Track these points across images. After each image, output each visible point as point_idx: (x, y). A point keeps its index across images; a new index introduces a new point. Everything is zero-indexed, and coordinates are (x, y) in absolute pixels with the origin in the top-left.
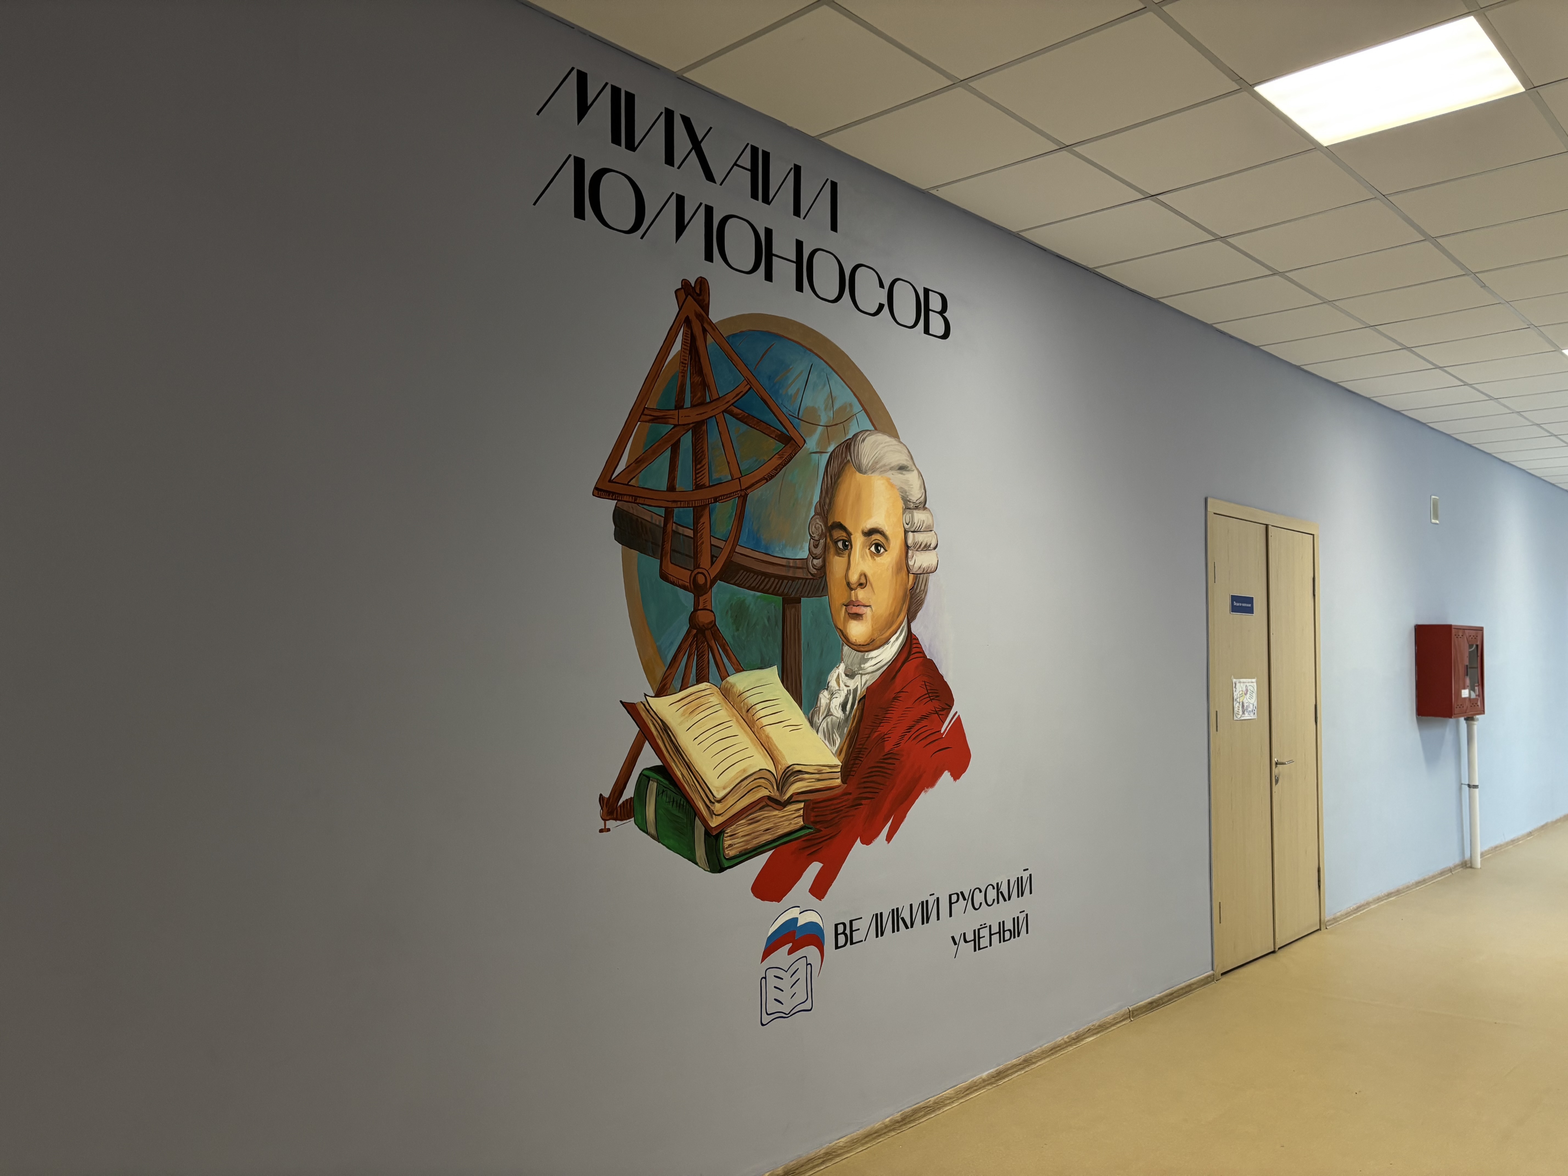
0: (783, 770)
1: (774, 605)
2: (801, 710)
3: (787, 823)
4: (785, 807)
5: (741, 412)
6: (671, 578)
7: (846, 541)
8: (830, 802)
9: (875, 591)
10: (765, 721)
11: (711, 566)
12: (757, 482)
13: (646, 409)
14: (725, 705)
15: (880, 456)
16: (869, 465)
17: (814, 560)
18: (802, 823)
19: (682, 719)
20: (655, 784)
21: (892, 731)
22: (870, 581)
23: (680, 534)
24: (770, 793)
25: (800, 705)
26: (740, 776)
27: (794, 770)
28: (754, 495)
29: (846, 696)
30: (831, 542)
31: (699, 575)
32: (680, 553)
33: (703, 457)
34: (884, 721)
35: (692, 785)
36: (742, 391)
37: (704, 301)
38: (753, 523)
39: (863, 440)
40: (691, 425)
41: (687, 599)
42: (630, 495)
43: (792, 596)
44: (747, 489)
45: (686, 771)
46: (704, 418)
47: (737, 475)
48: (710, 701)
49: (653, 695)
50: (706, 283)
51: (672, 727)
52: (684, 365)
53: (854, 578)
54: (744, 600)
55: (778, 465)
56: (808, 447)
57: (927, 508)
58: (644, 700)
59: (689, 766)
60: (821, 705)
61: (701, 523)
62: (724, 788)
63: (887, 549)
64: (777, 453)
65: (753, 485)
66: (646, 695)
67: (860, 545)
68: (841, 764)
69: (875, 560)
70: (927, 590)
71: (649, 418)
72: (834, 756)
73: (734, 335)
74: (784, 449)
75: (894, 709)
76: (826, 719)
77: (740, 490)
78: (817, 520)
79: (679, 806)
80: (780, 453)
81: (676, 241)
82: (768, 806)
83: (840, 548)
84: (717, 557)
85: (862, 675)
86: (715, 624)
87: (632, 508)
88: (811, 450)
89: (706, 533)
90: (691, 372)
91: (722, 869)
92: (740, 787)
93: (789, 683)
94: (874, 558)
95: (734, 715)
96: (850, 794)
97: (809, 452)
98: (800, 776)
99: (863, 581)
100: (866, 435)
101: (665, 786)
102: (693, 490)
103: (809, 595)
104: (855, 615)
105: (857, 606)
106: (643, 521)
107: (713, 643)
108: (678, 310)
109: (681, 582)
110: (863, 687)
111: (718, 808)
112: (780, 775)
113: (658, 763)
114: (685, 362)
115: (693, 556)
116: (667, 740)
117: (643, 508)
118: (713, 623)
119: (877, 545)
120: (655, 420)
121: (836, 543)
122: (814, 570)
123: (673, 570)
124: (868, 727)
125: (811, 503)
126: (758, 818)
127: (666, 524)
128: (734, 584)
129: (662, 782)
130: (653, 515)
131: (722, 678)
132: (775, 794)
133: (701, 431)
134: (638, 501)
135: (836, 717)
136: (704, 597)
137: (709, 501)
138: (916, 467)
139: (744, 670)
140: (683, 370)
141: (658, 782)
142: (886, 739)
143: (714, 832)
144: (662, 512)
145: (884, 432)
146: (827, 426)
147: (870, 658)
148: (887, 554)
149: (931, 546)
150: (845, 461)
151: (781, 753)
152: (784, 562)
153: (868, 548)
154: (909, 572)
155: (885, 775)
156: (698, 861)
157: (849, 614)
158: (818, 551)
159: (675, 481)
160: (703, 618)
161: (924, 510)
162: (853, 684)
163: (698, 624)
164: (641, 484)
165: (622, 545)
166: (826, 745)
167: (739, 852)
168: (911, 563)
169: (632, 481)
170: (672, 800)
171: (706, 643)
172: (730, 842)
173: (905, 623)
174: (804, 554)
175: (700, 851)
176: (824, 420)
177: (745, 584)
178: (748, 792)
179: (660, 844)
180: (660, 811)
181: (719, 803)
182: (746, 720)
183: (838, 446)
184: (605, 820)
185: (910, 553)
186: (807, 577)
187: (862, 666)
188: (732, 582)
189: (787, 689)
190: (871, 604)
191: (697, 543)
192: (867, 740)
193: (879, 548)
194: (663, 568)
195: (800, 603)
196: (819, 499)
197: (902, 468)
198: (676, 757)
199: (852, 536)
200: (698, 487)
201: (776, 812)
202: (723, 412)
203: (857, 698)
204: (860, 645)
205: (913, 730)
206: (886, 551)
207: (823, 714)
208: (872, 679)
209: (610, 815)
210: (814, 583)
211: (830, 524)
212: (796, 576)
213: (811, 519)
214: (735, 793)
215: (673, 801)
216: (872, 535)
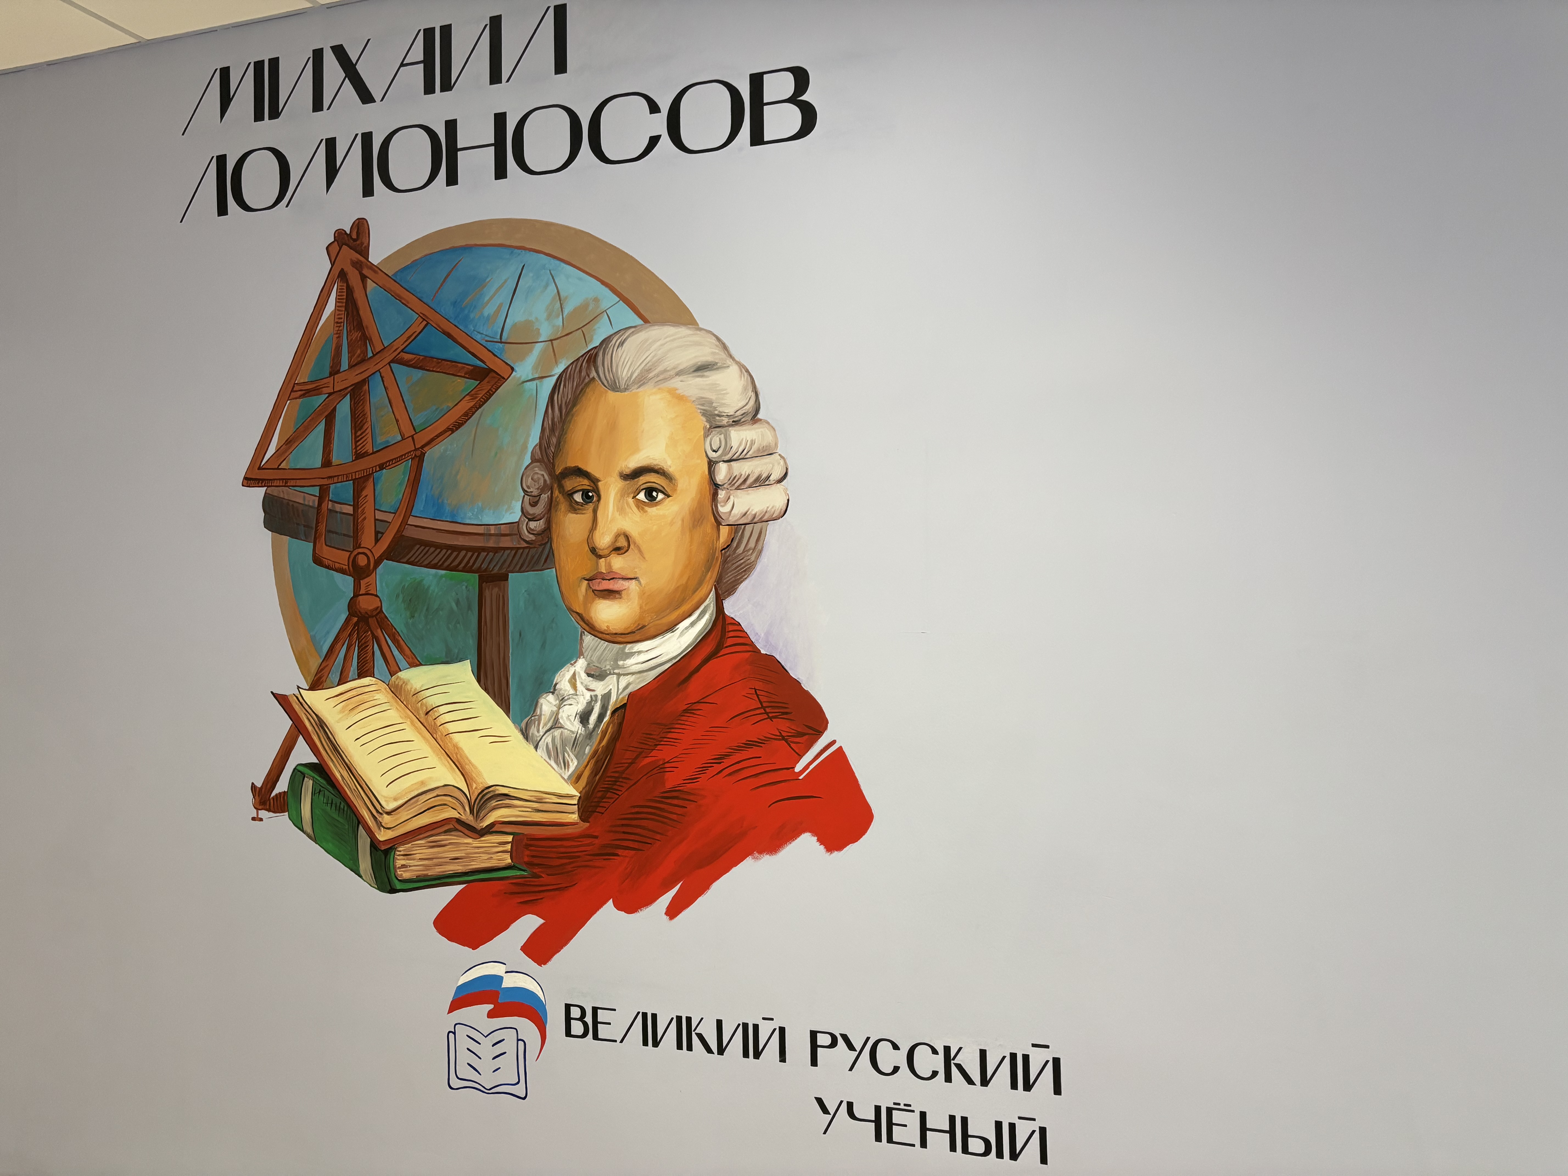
0: (480, 791)
1: (466, 584)
2: (509, 717)
3: (485, 857)
4: (482, 836)
5: (414, 356)
6: (326, 562)
7: (589, 491)
8: (559, 843)
9: (645, 556)
10: (452, 727)
11: (376, 544)
12: (438, 436)
13: (295, 385)
14: (395, 704)
15: (655, 359)
16: (634, 377)
17: (531, 523)
18: (510, 861)
19: (340, 716)
20: (311, 782)
21: (680, 759)
22: (635, 543)
23: (337, 512)
24: (460, 816)
25: (507, 711)
26: (417, 789)
27: (497, 792)
28: (432, 454)
29: (589, 703)
30: (560, 496)
31: (360, 555)
32: (336, 533)
33: (364, 421)
34: (662, 743)
35: (354, 789)
36: (416, 332)
37: (362, 244)
38: (432, 487)
39: (622, 344)
40: (349, 389)
41: (345, 584)
42: (280, 479)
43: (496, 570)
44: (423, 447)
45: (345, 772)
46: (364, 377)
47: (409, 432)
48: (375, 698)
49: (307, 688)
50: (366, 223)
51: (329, 724)
52: (339, 325)
53: (603, 540)
54: (422, 581)
55: (469, 409)
56: (518, 376)
57: (760, 420)
58: (297, 693)
59: (350, 769)
60: (543, 713)
61: (363, 496)
62: (395, 799)
63: (670, 493)
64: (467, 395)
65: (432, 440)
66: (298, 687)
67: (616, 494)
68: (579, 795)
69: (647, 512)
70: (762, 548)
71: (300, 393)
72: (567, 783)
73: (402, 270)
74: (479, 386)
75: (683, 727)
76: (551, 732)
77: (414, 450)
78: (537, 469)
79: (338, 808)
80: (473, 392)
81: (327, 192)
82: (457, 830)
83: (577, 502)
84: (383, 533)
85: (619, 675)
86: (381, 611)
87: (283, 492)
88: (523, 379)
89: (368, 507)
90: (348, 329)
91: (393, 891)
92: (417, 801)
93: (489, 682)
94: (643, 509)
95: (408, 717)
96: (596, 837)
97: (520, 382)
98: (507, 801)
99: (622, 543)
100: (627, 335)
101: (322, 785)
102: (353, 461)
103: (523, 569)
104: (606, 592)
105: (609, 580)
106: (295, 505)
107: (379, 632)
108: (330, 266)
109: (337, 565)
110: (621, 693)
111: (386, 819)
112: (475, 797)
113: (314, 760)
114: (340, 321)
115: (352, 534)
116: (323, 737)
117: (294, 490)
118: (379, 609)
119: (649, 492)
120: (307, 393)
121: (570, 495)
122: (531, 536)
123: (327, 553)
124: (631, 749)
125: (525, 447)
126: (442, 842)
127: (320, 504)
128: (408, 563)
129: (319, 781)
130: (307, 496)
131: (392, 673)
132: (467, 817)
133: (362, 392)
134: (289, 484)
135: (568, 730)
136: (366, 580)
137: (373, 470)
138: (733, 359)
139: (421, 665)
140: (338, 331)
141: (313, 779)
142: (668, 769)
143: (383, 847)
144: (316, 491)
145: (663, 322)
146: (551, 340)
147: (635, 652)
148: (671, 501)
149: (771, 478)
150: (587, 380)
151: (476, 768)
152: (480, 530)
153: (632, 495)
154: (718, 524)
155: (665, 820)
156: (362, 873)
157: (593, 591)
158: (539, 510)
159: (331, 455)
160: (366, 604)
161: (755, 423)
162: (600, 688)
163: (359, 611)
164: (292, 466)
165: (272, 532)
166: (553, 768)
167: (416, 876)
168: (723, 509)
169: (282, 465)
170: (330, 802)
171: (370, 632)
172: (403, 862)
173: (711, 601)
174: (515, 515)
175: (365, 863)
176: (545, 333)
177: (423, 562)
178: (428, 809)
179: (317, 845)
180: (317, 811)
181: (388, 815)
182: (425, 725)
183: (572, 363)
184: (257, 809)
185: (722, 494)
186: (518, 546)
187: (621, 663)
188: (405, 560)
189: (486, 690)
190: (637, 576)
191: (358, 519)
192: (628, 767)
193: (654, 494)
194: (317, 552)
195: (508, 580)
196: (538, 441)
197: (702, 368)
198: (335, 758)
199: (600, 484)
200: (359, 456)
201: (469, 840)
202: (389, 363)
203: (610, 707)
204: (616, 634)
205: (727, 762)
206: (669, 496)
207: (545, 725)
208: (639, 683)
209: (262, 805)
210: (530, 553)
211: (560, 471)
212: (501, 545)
213: (526, 469)
214: (410, 808)
215: (332, 803)
216: (639, 477)
